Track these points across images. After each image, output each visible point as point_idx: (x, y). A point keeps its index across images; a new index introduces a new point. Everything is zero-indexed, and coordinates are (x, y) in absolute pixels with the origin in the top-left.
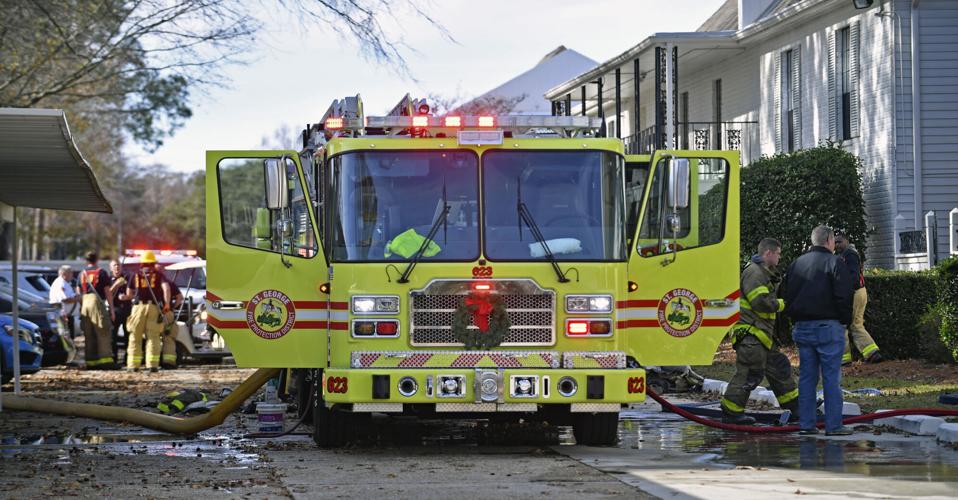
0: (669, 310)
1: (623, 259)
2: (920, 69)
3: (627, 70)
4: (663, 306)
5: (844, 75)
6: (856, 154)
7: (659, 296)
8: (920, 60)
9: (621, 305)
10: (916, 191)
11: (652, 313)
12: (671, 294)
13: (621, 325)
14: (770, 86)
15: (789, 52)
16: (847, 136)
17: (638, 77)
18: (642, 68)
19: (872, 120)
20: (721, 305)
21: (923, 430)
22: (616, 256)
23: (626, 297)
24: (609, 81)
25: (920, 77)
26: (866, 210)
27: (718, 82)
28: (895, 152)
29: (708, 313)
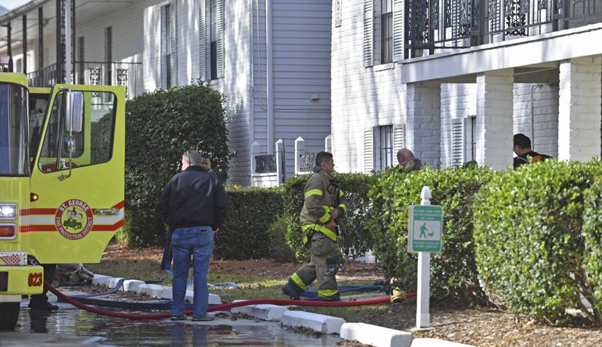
0: (65, 217)
1: (27, 174)
2: (273, 24)
3: (32, 17)
4: (59, 214)
5: (212, 27)
6: (221, 91)
7: (56, 206)
8: (273, 17)
9: (24, 212)
10: (269, 122)
11: (50, 220)
12: (66, 203)
13: (24, 229)
14: (152, 34)
15: (167, 6)
16: (214, 76)
17: (42, 23)
18: (45, 15)
19: (234, 65)
20: (108, 214)
21: (270, 317)
22: (20, 171)
23: (29, 206)
24: (17, 26)
25: (273, 31)
26: (228, 137)
27: (109, 29)
28: (253, 91)
29: (98, 220)
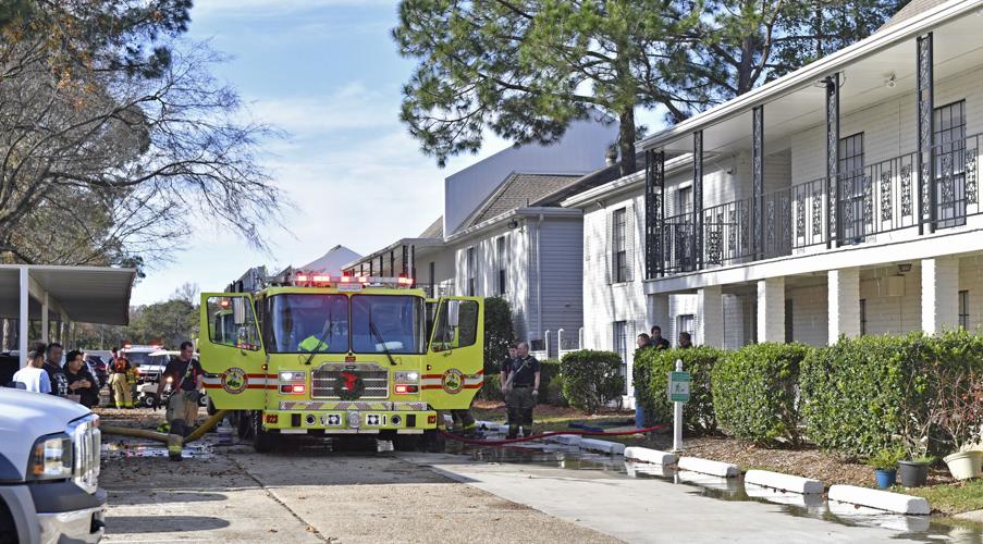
0: (447, 380)
1: (424, 353)
2: (541, 259)
3: (387, 257)
4: (444, 378)
5: (501, 261)
6: (508, 300)
7: (442, 372)
8: (541, 255)
9: (423, 377)
10: (539, 318)
11: (438, 382)
12: (448, 371)
13: (423, 388)
14: (460, 266)
15: (471, 249)
16: (503, 291)
17: (392, 259)
18: (395, 256)
19: (516, 284)
20: (473, 377)
21: (571, 442)
22: (421, 351)
23: (426, 373)
24: (377, 263)
25: (541, 263)
26: (514, 328)
27: (432, 265)
28: (530, 301)
29: (468, 382)
